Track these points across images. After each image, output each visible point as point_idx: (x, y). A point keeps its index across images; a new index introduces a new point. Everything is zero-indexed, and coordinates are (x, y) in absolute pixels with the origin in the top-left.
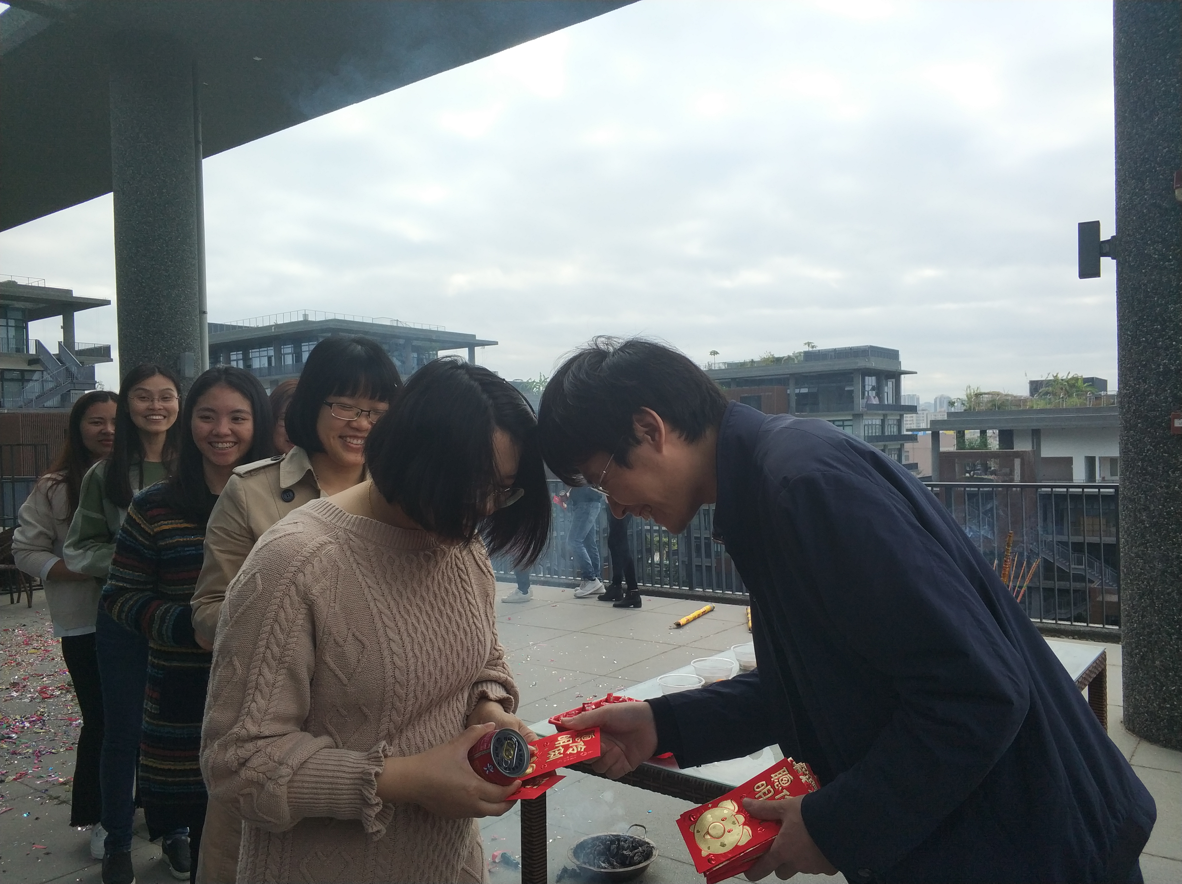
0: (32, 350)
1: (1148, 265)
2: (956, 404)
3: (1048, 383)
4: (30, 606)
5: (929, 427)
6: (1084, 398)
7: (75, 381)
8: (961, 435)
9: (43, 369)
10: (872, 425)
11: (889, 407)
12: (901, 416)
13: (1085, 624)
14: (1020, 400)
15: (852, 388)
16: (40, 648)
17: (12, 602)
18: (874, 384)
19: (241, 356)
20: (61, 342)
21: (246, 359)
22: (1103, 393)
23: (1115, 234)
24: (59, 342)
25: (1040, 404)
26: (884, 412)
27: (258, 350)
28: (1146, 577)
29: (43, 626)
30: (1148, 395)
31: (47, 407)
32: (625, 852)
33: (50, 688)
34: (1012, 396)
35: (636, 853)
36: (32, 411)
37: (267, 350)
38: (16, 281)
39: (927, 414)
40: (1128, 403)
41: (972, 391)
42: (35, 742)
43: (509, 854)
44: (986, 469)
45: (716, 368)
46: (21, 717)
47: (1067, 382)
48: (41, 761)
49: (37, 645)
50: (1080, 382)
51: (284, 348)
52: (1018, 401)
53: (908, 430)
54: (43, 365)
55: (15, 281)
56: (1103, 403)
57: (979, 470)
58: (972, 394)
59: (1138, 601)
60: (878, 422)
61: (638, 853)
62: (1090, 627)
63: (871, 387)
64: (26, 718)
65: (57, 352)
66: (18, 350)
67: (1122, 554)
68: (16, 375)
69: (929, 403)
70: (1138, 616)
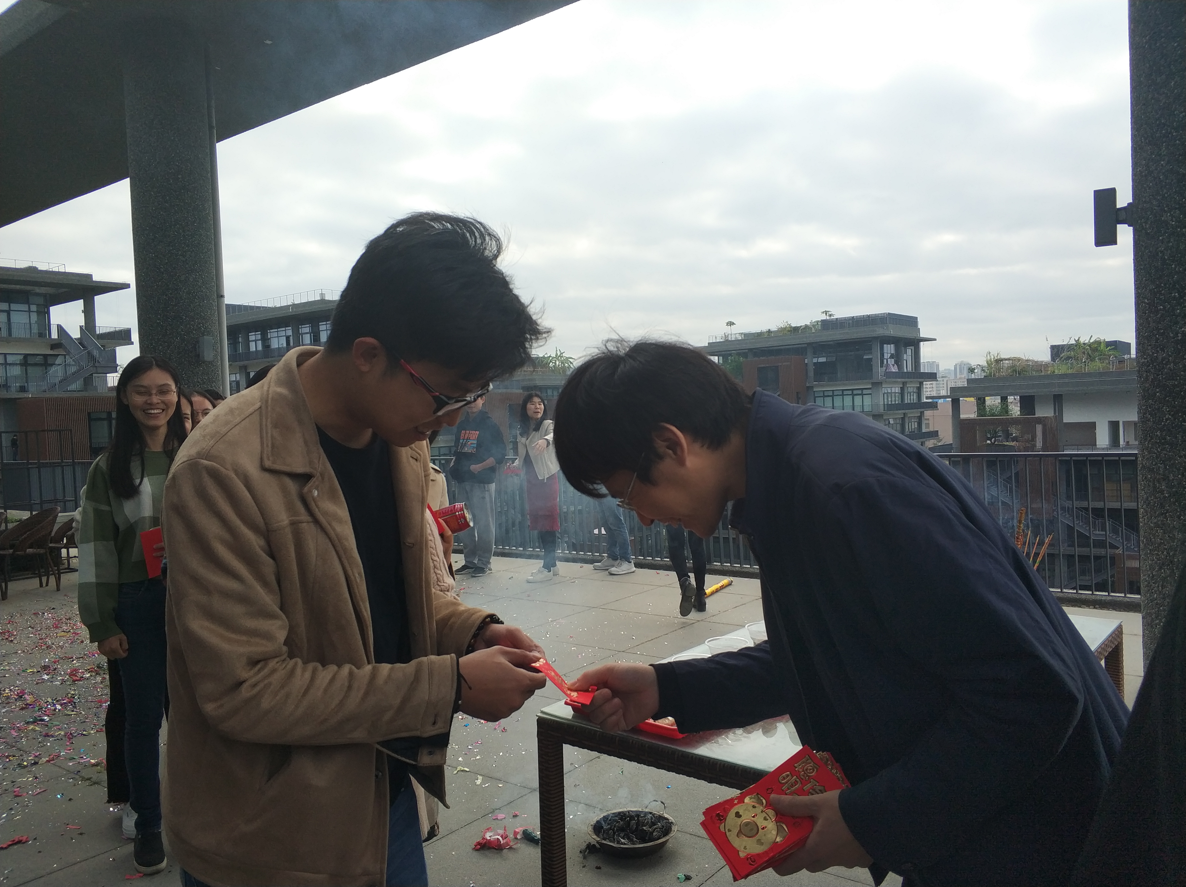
0: (54, 335)
1: (1165, 232)
2: (976, 371)
3: (1069, 347)
4: (58, 589)
5: (949, 394)
6: (1107, 361)
7: (97, 364)
8: (981, 402)
9: (65, 353)
10: (891, 393)
11: (909, 375)
12: (921, 383)
13: (1107, 594)
14: (1041, 365)
15: (870, 357)
16: (69, 631)
17: (41, 585)
18: (893, 352)
19: (259, 337)
20: (83, 326)
21: (265, 340)
22: (1126, 357)
23: (1131, 201)
24: (80, 326)
25: (1061, 369)
26: (903, 380)
27: (276, 330)
28: (1166, 547)
29: (72, 609)
30: (1166, 364)
31: (70, 391)
32: (644, 828)
33: (80, 671)
34: (1033, 361)
35: (656, 828)
36: (55, 395)
37: (285, 330)
38: (37, 267)
39: (947, 381)
40: (1146, 372)
41: (992, 357)
42: (67, 724)
43: (530, 830)
44: (1008, 436)
45: (733, 339)
46: (52, 700)
47: (1090, 346)
48: (73, 743)
49: (66, 628)
50: (1102, 346)
51: (301, 328)
52: (1039, 366)
53: (927, 398)
54: (65, 349)
55: (35, 267)
56: (1127, 367)
57: (1000, 436)
58: (992, 360)
59: (1157, 571)
60: (897, 390)
61: (657, 828)
62: (1112, 596)
63: (889, 355)
64: (57, 701)
65: (79, 336)
66: (41, 335)
67: (1141, 524)
68: (39, 359)
69: (949, 370)
70: (1158, 587)
